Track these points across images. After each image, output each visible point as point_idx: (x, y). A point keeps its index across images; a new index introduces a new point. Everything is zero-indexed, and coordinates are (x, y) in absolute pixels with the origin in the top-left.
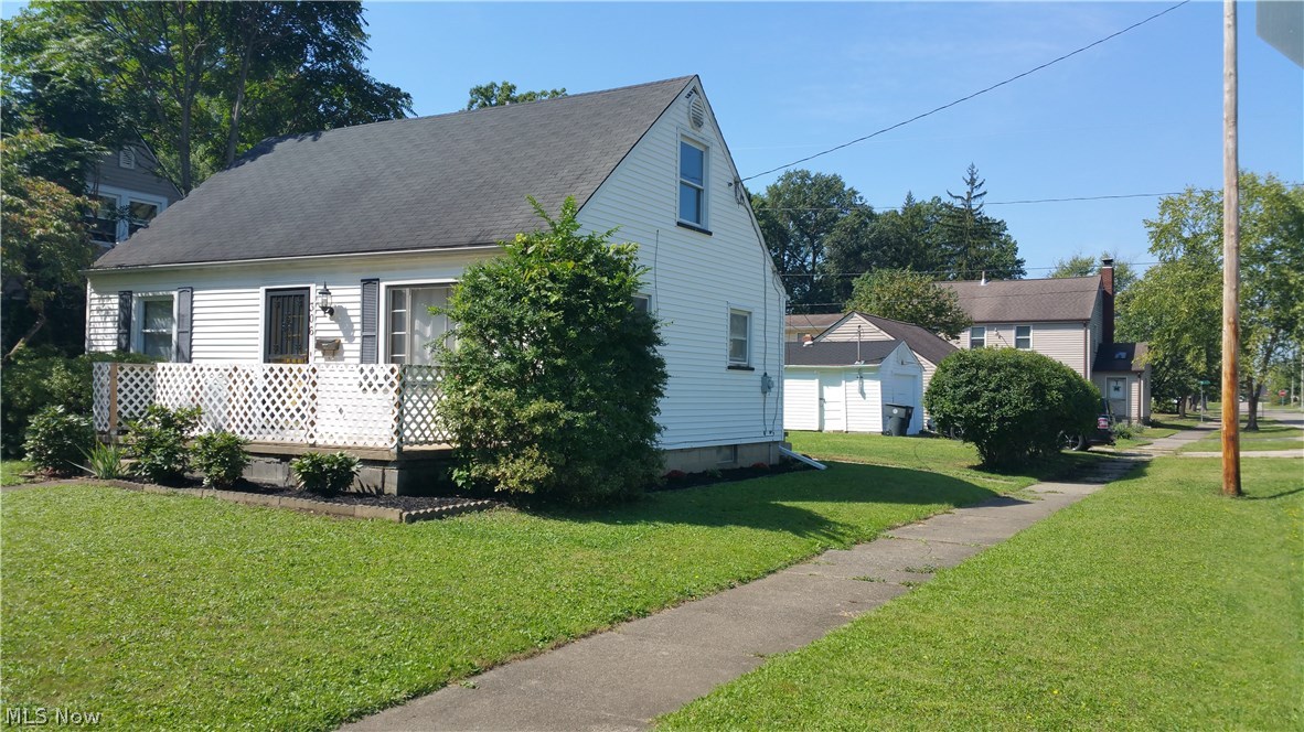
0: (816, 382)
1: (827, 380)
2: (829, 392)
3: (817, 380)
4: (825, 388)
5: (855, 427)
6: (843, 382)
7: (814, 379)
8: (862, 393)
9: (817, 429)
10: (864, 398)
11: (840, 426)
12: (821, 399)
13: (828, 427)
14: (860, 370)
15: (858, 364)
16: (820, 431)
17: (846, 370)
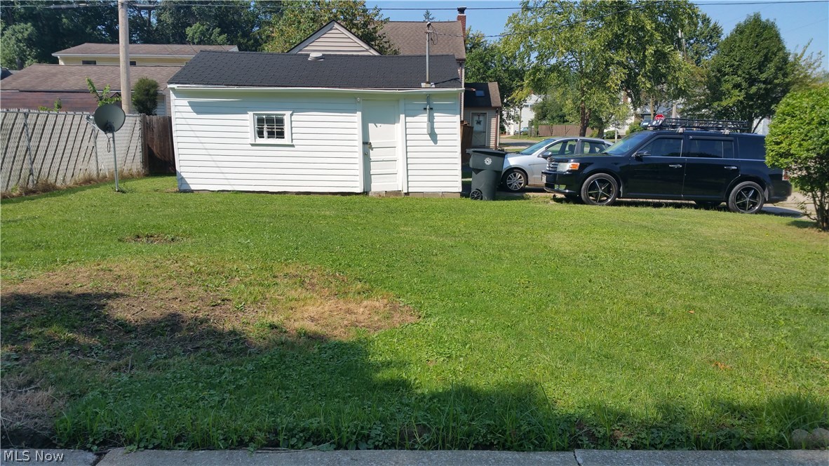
0: (358, 116)
1: (376, 113)
2: (378, 132)
3: (359, 114)
4: (371, 126)
5: (419, 185)
6: (402, 116)
7: (354, 111)
8: (433, 135)
9: (362, 191)
10: (435, 141)
11: (398, 184)
12: (366, 144)
13: (378, 186)
14: (428, 97)
15: (426, 88)
16: (365, 193)
17: (406, 97)
